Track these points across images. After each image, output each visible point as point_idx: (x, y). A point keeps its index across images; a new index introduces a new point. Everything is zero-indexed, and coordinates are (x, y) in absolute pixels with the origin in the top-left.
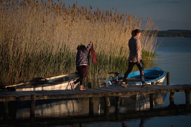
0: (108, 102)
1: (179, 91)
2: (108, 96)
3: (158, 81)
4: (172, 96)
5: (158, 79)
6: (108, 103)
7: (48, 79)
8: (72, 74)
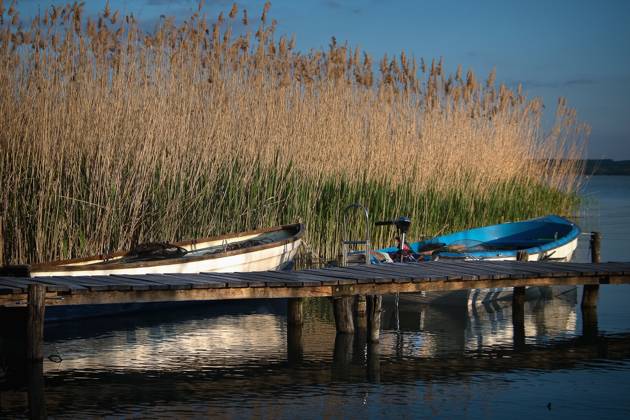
0: (346, 317)
1: (611, 280)
2: (344, 296)
3: (549, 253)
4: (589, 300)
5: (549, 247)
6: (347, 320)
7: (188, 248)
8: (272, 234)
